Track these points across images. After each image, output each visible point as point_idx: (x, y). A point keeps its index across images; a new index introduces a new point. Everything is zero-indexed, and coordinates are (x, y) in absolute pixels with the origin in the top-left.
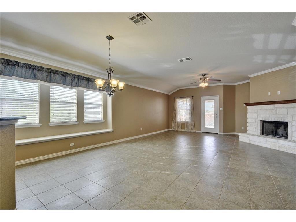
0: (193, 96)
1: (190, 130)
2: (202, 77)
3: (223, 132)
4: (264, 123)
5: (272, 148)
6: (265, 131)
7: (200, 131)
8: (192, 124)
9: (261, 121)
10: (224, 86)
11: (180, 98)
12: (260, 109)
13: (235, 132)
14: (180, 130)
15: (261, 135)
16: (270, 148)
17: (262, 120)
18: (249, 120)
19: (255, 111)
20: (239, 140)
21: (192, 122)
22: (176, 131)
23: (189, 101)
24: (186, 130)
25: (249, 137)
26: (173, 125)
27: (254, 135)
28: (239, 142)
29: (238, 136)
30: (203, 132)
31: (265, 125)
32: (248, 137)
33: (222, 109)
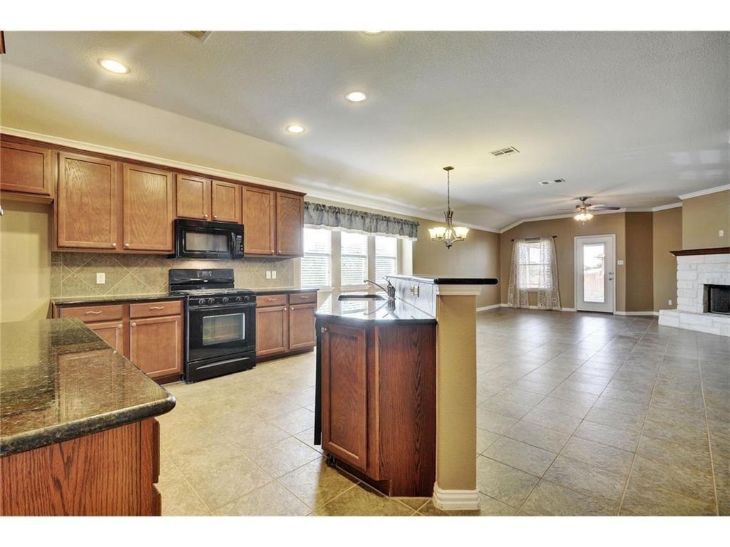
0: (555, 237)
1: (549, 305)
2: (580, 202)
3: (624, 308)
4: (712, 289)
5: (722, 335)
6: (714, 306)
7: (573, 307)
8: (553, 294)
9: (705, 285)
10: (627, 213)
11: (526, 240)
12: (704, 263)
13: (652, 310)
14: (527, 306)
15: (704, 312)
16: (719, 334)
17: (706, 283)
18: (679, 285)
19: (693, 266)
20: (659, 323)
21: (554, 289)
22: (518, 308)
23: (547, 247)
24: (540, 306)
25: (679, 317)
26: (511, 296)
27: (692, 313)
28: (659, 327)
29: (657, 318)
30: (578, 311)
31: (714, 294)
32: (677, 317)
33: (621, 262)
